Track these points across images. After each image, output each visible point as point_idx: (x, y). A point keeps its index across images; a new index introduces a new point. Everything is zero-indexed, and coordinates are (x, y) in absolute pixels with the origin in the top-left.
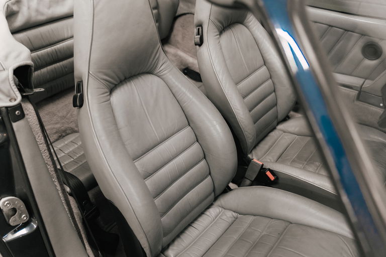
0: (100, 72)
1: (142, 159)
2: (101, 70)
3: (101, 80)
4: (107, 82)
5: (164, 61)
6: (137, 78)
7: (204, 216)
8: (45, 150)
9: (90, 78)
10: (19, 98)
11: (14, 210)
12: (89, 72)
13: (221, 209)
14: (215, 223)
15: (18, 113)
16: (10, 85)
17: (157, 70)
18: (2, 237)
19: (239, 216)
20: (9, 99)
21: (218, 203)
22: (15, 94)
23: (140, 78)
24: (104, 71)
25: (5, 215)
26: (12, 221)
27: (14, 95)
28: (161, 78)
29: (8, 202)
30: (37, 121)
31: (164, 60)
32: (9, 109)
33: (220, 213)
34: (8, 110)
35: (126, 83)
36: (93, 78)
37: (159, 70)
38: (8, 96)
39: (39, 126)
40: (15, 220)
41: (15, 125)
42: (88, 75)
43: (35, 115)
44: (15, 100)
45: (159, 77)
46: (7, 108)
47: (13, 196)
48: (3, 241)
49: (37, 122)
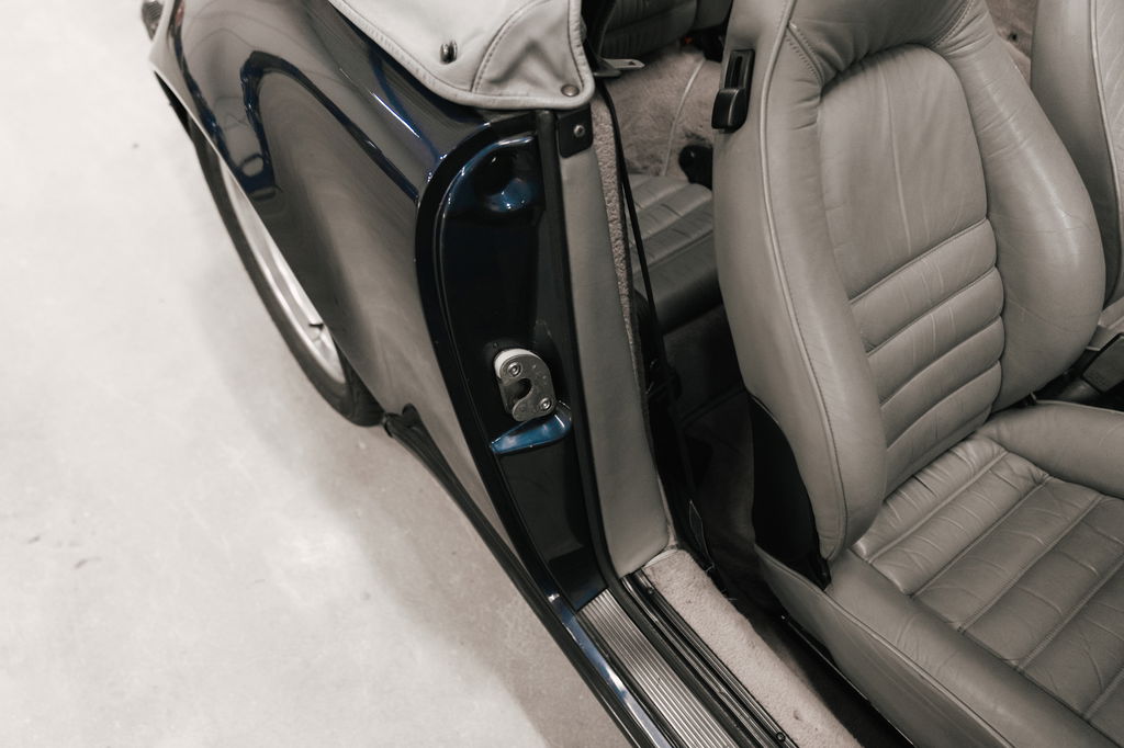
0: (818, 29)
1: (861, 302)
2: (822, 23)
3: (812, 54)
4: (825, 64)
5: (976, 11)
6: (894, 57)
7: (950, 460)
8: (617, 240)
9: (786, 44)
10: (589, 87)
11: (525, 385)
12: (788, 26)
13: (996, 448)
14: (977, 482)
15: (580, 130)
16: (570, 43)
17: (949, 39)
18: (490, 442)
19: (1049, 479)
20: (560, 84)
21: (991, 429)
22: (578, 71)
23: (900, 58)
24: (831, 25)
25: (502, 391)
26: (519, 409)
27: (576, 76)
28: (951, 65)
29: (515, 364)
30: (614, 157)
31: (979, 7)
32: (559, 117)
33: (993, 457)
34: (556, 118)
35: (863, 69)
36: (796, 45)
37: (954, 40)
38: (558, 75)
39: (614, 170)
40: (525, 410)
41: (567, 165)
42: (784, 36)
43: (612, 139)
44: (577, 92)
45: (947, 58)
46: (554, 111)
47: (527, 349)
48: (491, 452)
49: (613, 162)
